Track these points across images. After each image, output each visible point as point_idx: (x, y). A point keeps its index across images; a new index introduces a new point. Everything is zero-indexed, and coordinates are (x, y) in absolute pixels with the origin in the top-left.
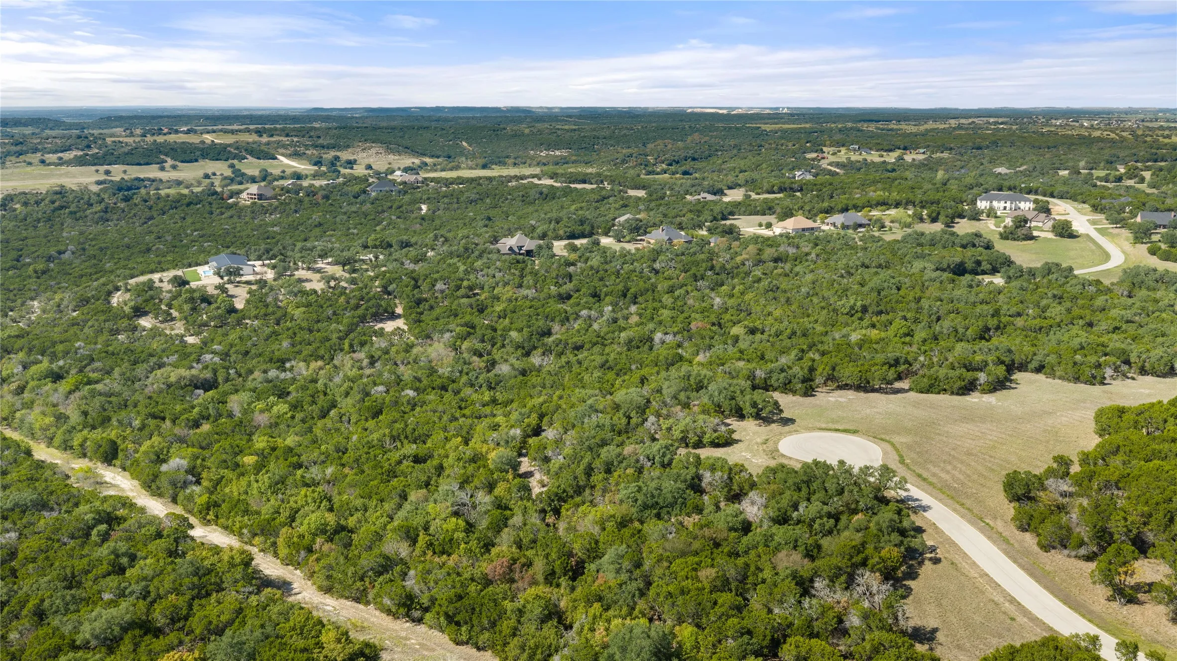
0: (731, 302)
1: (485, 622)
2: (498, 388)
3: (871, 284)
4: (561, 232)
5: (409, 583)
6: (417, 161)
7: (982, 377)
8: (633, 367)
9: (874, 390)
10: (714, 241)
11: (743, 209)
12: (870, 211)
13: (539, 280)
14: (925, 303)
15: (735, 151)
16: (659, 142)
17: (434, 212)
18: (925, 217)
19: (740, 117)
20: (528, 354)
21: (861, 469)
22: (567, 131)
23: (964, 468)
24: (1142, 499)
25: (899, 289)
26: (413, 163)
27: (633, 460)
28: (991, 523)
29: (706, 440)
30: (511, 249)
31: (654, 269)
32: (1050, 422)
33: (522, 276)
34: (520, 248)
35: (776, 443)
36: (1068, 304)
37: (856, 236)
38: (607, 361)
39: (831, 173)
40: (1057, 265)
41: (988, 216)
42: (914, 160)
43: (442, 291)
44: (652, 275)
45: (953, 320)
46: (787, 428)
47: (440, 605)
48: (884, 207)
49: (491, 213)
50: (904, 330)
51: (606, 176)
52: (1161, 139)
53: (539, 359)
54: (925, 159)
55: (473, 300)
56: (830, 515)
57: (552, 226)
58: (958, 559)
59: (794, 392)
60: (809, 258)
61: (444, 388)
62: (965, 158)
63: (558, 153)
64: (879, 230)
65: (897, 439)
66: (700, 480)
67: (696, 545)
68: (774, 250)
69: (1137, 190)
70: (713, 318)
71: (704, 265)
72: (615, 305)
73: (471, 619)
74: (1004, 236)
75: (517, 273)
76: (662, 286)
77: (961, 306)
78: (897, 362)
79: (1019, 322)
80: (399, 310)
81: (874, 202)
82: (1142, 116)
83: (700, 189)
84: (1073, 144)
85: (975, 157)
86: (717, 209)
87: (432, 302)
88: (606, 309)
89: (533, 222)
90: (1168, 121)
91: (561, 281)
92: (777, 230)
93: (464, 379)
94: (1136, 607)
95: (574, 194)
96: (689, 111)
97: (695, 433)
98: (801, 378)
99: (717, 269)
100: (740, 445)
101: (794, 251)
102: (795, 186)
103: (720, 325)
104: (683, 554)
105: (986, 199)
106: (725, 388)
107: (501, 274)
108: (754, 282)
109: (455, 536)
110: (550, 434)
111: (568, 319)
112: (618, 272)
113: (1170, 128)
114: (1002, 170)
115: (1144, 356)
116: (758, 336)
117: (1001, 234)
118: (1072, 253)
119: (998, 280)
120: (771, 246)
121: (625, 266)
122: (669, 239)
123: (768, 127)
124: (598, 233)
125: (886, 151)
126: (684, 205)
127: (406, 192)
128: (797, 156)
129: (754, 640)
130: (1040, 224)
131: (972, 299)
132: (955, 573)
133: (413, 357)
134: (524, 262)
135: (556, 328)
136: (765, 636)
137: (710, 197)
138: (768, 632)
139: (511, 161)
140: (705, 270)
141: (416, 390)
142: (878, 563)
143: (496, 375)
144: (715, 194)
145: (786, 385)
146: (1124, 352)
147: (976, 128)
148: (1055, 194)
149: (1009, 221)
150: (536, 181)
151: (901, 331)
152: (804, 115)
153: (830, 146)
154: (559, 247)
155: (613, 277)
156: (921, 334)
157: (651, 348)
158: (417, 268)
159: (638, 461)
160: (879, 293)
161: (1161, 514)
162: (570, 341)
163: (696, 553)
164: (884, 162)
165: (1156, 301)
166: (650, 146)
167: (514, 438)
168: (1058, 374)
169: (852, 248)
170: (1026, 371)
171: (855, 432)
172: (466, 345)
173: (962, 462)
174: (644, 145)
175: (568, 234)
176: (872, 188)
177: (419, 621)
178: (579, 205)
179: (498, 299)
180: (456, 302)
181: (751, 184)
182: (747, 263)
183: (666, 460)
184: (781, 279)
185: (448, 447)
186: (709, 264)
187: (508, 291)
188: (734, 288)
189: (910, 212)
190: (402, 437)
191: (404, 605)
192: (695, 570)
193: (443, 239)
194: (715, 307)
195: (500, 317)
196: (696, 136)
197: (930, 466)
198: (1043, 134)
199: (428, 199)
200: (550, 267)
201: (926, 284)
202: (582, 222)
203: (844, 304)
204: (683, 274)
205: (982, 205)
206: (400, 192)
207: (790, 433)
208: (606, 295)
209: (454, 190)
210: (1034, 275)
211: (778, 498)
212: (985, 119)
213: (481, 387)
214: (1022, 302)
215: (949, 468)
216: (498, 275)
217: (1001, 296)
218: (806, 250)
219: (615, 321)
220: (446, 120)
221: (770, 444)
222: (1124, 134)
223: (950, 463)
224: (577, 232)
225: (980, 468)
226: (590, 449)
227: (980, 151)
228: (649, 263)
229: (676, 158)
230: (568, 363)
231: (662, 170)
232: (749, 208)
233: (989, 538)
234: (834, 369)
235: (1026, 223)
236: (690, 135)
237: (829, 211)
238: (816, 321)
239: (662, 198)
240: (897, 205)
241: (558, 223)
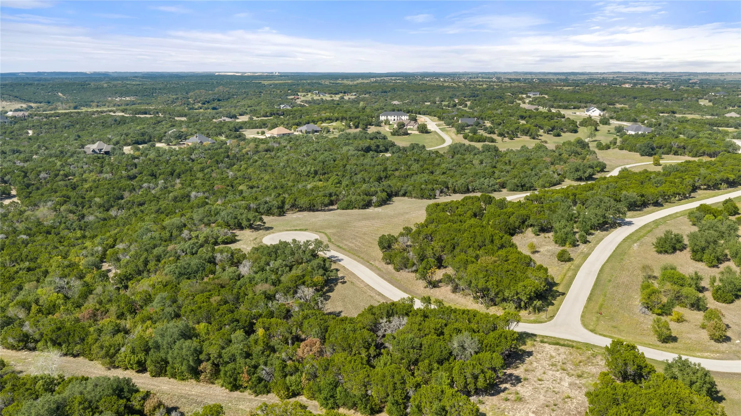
0: (239, 174)
1: (77, 339)
2: (87, 229)
3: (320, 159)
4: (129, 141)
5: (25, 329)
6: (24, 106)
7: (374, 199)
8: (177, 211)
9: (317, 210)
10: (229, 142)
11: (248, 125)
12: (322, 123)
13: (114, 169)
14: (348, 167)
15: (245, 96)
16: (197, 91)
17: (38, 134)
18: (352, 125)
19: (249, 77)
20: (108, 210)
21: (304, 242)
22: (134, 85)
23: (361, 240)
24: (441, 240)
25: (334, 161)
26: (21, 107)
27: (173, 253)
28: (373, 263)
29: (219, 240)
30: (94, 151)
31: (191, 159)
32: (407, 216)
33: (102, 167)
34: (100, 150)
35: (261, 239)
36: (421, 163)
37: (313, 137)
38: (160, 209)
39: (300, 105)
40: (417, 144)
41: (385, 124)
42: (349, 98)
43: (45, 178)
44: (190, 162)
45: (363, 175)
46: (268, 232)
47: (47, 335)
48: (329, 121)
49: (80, 133)
50: (336, 181)
51: (160, 110)
52: (478, 86)
53: (115, 212)
54: (355, 98)
55: (68, 182)
56: (286, 266)
57: (122, 138)
58: (354, 280)
59: (273, 215)
60: (286, 148)
61: (49, 233)
62: (378, 97)
63: (128, 99)
64: (327, 133)
65: (328, 231)
66: (215, 259)
67: (209, 288)
68: (265, 145)
69: (463, 110)
70: (228, 182)
71: (223, 155)
72: (166, 180)
73: (68, 340)
74: (393, 134)
75: (98, 164)
76: (196, 167)
77: (367, 167)
78: (331, 195)
79: (397, 173)
80: (14, 192)
81: (324, 119)
82: (470, 76)
83: (221, 115)
84: (434, 89)
85: (383, 96)
86: (232, 126)
87: (38, 185)
88: (160, 182)
89: (110, 136)
90: (483, 78)
91: (129, 168)
92: (268, 134)
93: (63, 226)
94: (437, 289)
95: (138, 121)
96: (217, 74)
97: (213, 237)
98: (277, 206)
99: (231, 157)
100: (240, 242)
101: (277, 145)
102: (280, 112)
103: (232, 186)
104: (202, 292)
105: (384, 115)
106: (231, 213)
107: (87, 166)
108: (253, 163)
109: (57, 302)
110: (120, 246)
111: (134, 189)
112: (168, 161)
113: (483, 81)
114: (396, 102)
115: (455, 184)
116: (255, 189)
117: (391, 133)
118: (427, 141)
119: (388, 155)
120: (264, 143)
121: (172, 158)
122: (201, 142)
123: (266, 83)
124: (154, 141)
125: (334, 94)
126: (211, 124)
127: (16, 123)
128: (282, 97)
129: (240, 324)
130: (412, 127)
131: (373, 163)
132: (353, 286)
133: (25, 217)
134: (103, 158)
135: (126, 194)
136: (246, 321)
137: (228, 120)
138: (248, 319)
139: (94, 104)
140: (224, 158)
141: (29, 235)
142: (311, 283)
143: (85, 222)
144: (231, 118)
145: (268, 211)
146: (445, 182)
147: (385, 82)
148: (421, 113)
149: (395, 126)
150: (112, 114)
151: (335, 182)
152: (288, 76)
153: (302, 92)
154: (127, 150)
155: (164, 164)
156: (344, 183)
157: (189, 201)
158: (25, 165)
159: (176, 253)
160: (324, 163)
161: (449, 246)
162: (136, 201)
163: (210, 291)
164: (333, 100)
165: (464, 159)
166: (191, 94)
167: (97, 252)
168: (413, 195)
169: (310, 142)
170: (398, 196)
171: (306, 230)
172: (63, 208)
173: (361, 238)
174: (187, 93)
175: (134, 142)
176: (324, 112)
177: (34, 349)
178: (142, 127)
179: (86, 181)
180: (55, 184)
181: (254, 112)
182: (249, 153)
183: (194, 251)
184: (269, 160)
185: (51, 261)
186: (226, 154)
187: (93, 176)
188: (241, 166)
189: (344, 124)
190: (19, 261)
191: (22, 341)
192: (209, 298)
193: (44, 148)
194: (230, 178)
195: (87, 191)
196: (221, 88)
197: (344, 242)
198: (419, 85)
199: (33, 126)
200: (121, 160)
201: (350, 158)
202: (143, 134)
203: (304, 170)
204: (210, 160)
205: (382, 118)
206: (11, 122)
207: (270, 234)
208: (160, 175)
209: (52, 120)
210: (406, 151)
211: (258, 261)
212: (390, 78)
213: (75, 230)
214: (398, 164)
215: (354, 241)
216: (85, 167)
217: (388, 161)
218: (285, 144)
219: (166, 188)
220: (45, 80)
221: (258, 240)
222: (460, 84)
223: (354, 239)
224: (140, 140)
225: (369, 239)
226: (147, 250)
227: (385, 94)
228: (188, 155)
229: (207, 100)
230: (134, 212)
231: (199, 107)
232: (252, 125)
233: (371, 269)
234: (295, 200)
235: (404, 126)
236: (217, 87)
237: (299, 124)
238: (289, 180)
239: (197, 121)
240: (337, 120)
241: (127, 136)
